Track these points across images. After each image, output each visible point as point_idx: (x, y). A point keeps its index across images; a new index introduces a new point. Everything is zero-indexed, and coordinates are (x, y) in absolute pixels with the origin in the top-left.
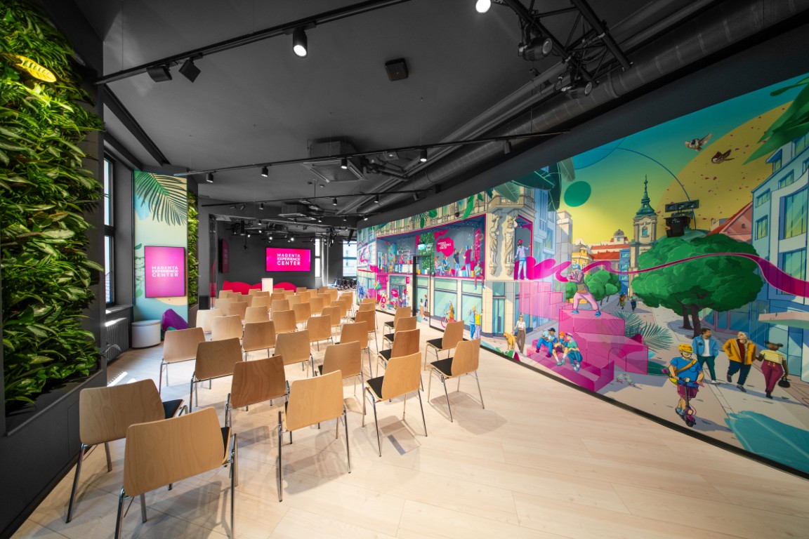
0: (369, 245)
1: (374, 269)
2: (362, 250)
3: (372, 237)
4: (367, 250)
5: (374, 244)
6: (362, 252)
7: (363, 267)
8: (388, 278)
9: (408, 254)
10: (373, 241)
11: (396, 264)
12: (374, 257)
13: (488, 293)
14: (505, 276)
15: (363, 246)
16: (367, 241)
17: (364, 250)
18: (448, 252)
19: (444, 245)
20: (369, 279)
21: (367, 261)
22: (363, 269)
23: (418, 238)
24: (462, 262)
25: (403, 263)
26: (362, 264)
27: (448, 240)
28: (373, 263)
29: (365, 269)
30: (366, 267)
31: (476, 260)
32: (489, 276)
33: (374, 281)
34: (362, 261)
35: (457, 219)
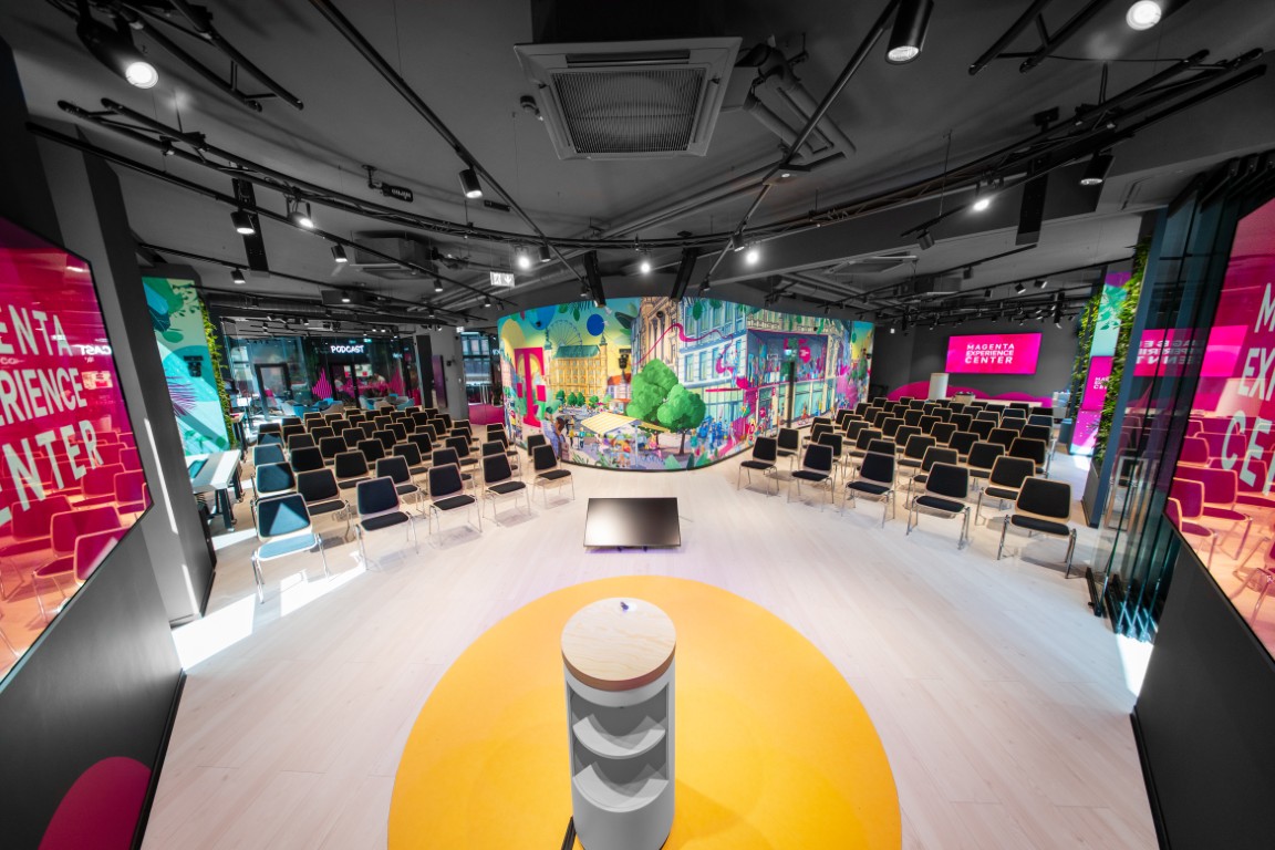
0: (735, 340)
1: (742, 383)
2: (721, 346)
3: (742, 327)
4: (732, 349)
5: (744, 338)
6: (721, 351)
7: (723, 382)
8: (757, 395)
9: (776, 359)
10: (742, 333)
11: (765, 372)
12: (743, 363)
13: (825, 386)
14: (833, 376)
15: (724, 339)
16: (732, 330)
17: (727, 347)
18: (806, 359)
19: (804, 353)
20: (734, 403)
21: (732, 369)
22: (722, 387)
23: (786, 341)
24: (815, 368)
25: (771, 371)
26: (722, 377)
27: (807, 349)
28: (742, 373)
29: (728, 386)
30: (729, 381)
31: (821, 367)
32: (827, 377)
33: (741, 404)
34: (720, 370)
35: (815, 333)
